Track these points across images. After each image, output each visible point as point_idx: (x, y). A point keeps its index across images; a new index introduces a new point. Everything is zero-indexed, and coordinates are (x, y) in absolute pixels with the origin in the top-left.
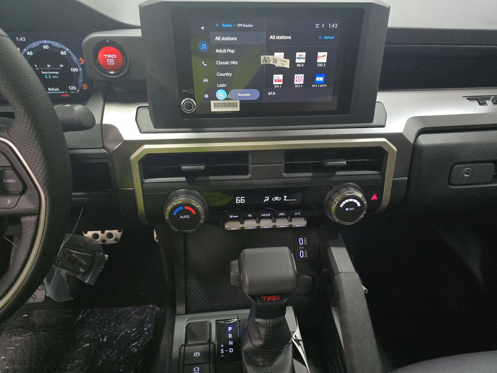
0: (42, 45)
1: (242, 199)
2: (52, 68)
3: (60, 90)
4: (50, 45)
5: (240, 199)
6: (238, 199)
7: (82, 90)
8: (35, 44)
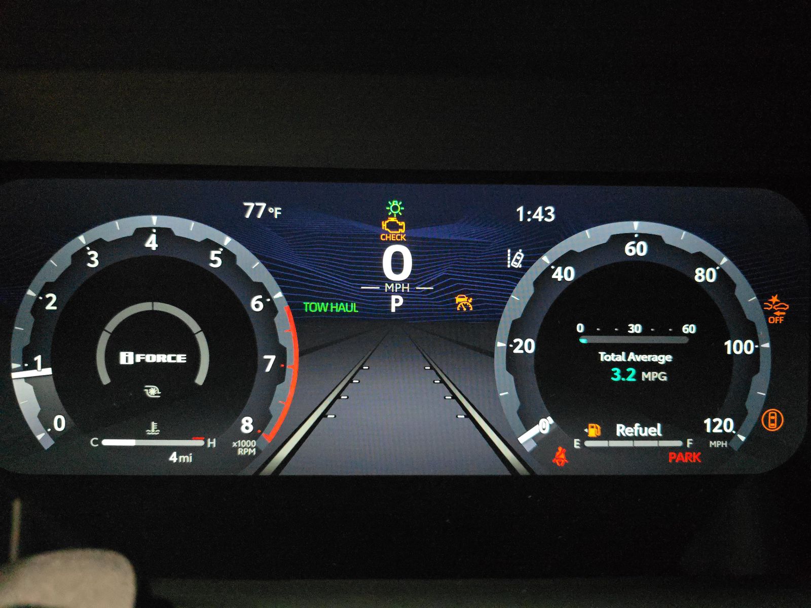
2: (648, 340)
3: (666, 434)
8: (591, 237)
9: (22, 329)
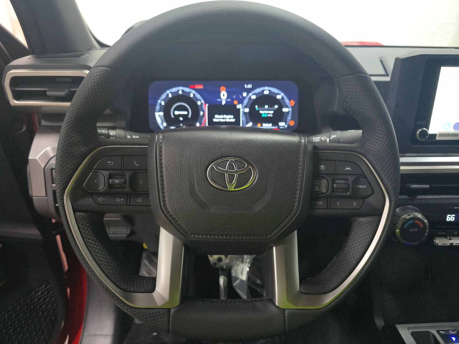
0: (263, 91)
1: (453, 217)
2: (269, 109)
3: (273, 125)
4: (270, 91)
5: (450, 217)
6: (449, 217)
7: (289, 126)
8: (258, 90)
9: (158, 108)
